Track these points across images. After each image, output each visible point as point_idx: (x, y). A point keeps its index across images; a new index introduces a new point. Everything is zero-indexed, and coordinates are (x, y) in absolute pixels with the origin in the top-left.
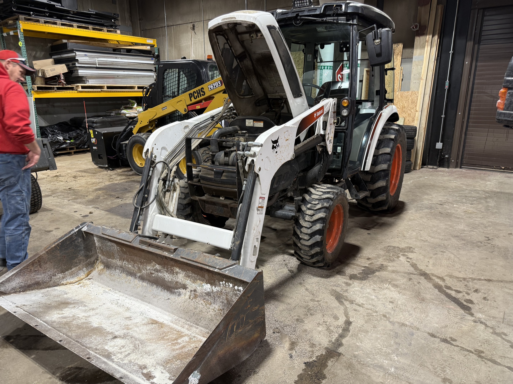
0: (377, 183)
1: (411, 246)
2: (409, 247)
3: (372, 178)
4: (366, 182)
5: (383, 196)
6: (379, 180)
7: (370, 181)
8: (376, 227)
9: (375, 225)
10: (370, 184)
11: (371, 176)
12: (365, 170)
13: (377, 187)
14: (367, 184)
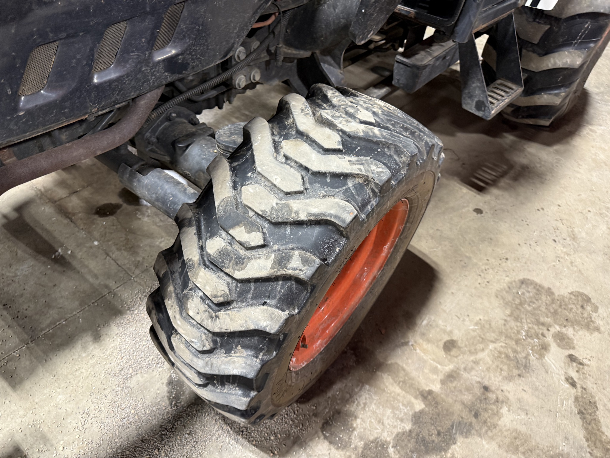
0: (556, 55)
1: (588, 291)
2: (582, 294)
3: (546, 36)
4: (525, 44)
5: (557, 95)
6: (566, 44)
7: (537, 45)
8: (503, 182)
9: (503, 175)
10: (534, 52)
11: (547, 27)
12: (540, 6)
13: (550, 66)
14: (524, 51)
